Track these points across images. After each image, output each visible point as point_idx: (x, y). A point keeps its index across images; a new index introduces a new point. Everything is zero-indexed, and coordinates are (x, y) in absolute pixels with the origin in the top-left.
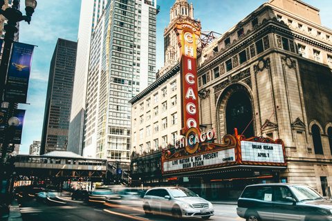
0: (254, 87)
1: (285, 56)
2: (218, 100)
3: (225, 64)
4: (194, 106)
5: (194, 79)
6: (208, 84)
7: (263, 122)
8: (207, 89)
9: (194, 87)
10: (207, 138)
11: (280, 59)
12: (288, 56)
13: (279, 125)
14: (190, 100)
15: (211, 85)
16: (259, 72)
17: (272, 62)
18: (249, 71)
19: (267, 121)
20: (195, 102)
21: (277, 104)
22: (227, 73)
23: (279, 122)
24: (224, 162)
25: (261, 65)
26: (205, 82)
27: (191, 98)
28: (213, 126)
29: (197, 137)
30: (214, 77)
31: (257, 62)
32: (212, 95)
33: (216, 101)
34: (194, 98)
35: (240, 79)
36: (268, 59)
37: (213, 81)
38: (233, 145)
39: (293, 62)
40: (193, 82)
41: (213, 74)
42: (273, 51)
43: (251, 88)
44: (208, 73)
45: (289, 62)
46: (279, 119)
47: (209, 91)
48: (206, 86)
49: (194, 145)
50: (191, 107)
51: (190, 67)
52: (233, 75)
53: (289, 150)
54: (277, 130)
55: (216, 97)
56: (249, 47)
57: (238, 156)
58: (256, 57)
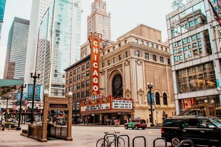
0: (123, 73)
1: (137, 60)
2: (109, 76)
3: (112, 59)
4: (97, 79)
5: (98, 65)
6: (105, 68)
7: (126, 90)
8: (104, 70)
9: (97, 69)
10: (100, 98)
11: (135, 62)
12: (139, 60)
13: (132, 92)
14: (95, 76)
15: (106, 68)
16: (126, 66)
17: (131, 63)
18: (122, 65)
19: (128, 90)
20: (98, 77)
21: (132, 83)
22: (113, 64)
23: (132, 91)
24: (106, 108)
25: (127, 63)
26: (103, 67)
27: (95, 75)
28: (106, 89)
29: (96, 96)
30: (107, 64)
31: (125, 61)
32: (106, 74)
33: (108, 77)
34: (97, 75)
35: (118, 68)
36: (130, 61)
37: (107, 67)
38: (110, 101)
39: (141, 62)
40: (97, 67)
41: (107, 63)
42: (132, 58)
43: (122, 73)
44: (105, 62)
45: (139, 62)
46: (132, 89)
47: (105, 71)
48: (104, 68)
49: (94, 100)
50: (95, 80)
51: (96, 59)
52: (115, 66)
53: (135, 103)
54: (131, 94)
55: (108, 75)
56: (122, 53)
57: (111, 107)
58: (125, 59)
